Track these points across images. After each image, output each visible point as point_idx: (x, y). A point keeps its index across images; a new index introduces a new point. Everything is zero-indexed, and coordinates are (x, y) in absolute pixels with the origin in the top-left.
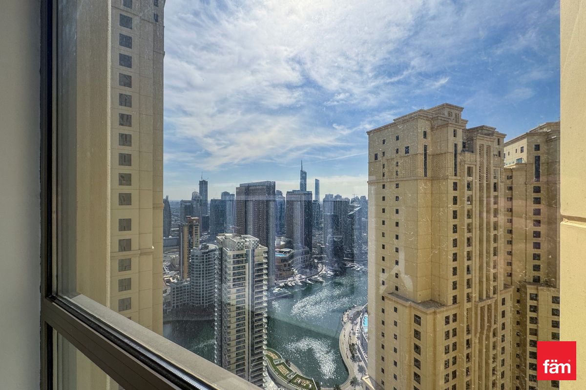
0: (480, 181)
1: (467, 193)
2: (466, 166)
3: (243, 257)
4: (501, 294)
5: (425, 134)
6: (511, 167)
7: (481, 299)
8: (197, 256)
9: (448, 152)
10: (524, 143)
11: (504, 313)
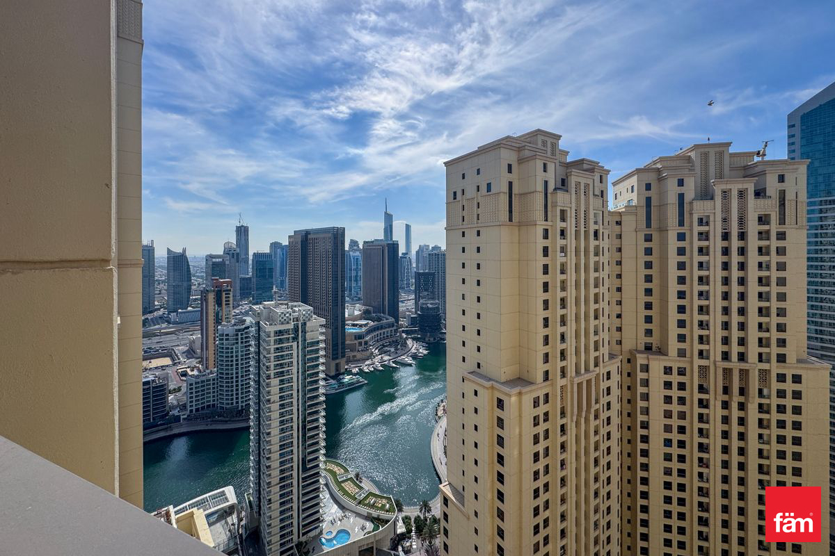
0: (576, 227)
1: (560, 242)
2: (558, 209)
3: (289, 334)
4: (604, 367)
5: (510, 166)
6: (620, 211)
7: (578, 372)
8: (227, 335)
9: (536, 191)
10: (634, 181)
11: (610, 390)
